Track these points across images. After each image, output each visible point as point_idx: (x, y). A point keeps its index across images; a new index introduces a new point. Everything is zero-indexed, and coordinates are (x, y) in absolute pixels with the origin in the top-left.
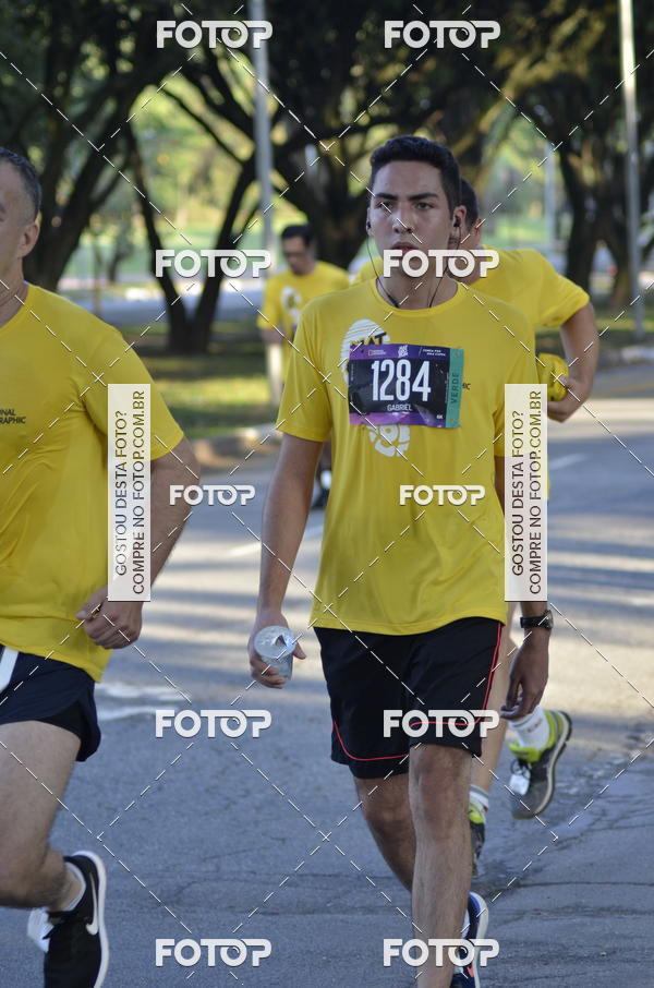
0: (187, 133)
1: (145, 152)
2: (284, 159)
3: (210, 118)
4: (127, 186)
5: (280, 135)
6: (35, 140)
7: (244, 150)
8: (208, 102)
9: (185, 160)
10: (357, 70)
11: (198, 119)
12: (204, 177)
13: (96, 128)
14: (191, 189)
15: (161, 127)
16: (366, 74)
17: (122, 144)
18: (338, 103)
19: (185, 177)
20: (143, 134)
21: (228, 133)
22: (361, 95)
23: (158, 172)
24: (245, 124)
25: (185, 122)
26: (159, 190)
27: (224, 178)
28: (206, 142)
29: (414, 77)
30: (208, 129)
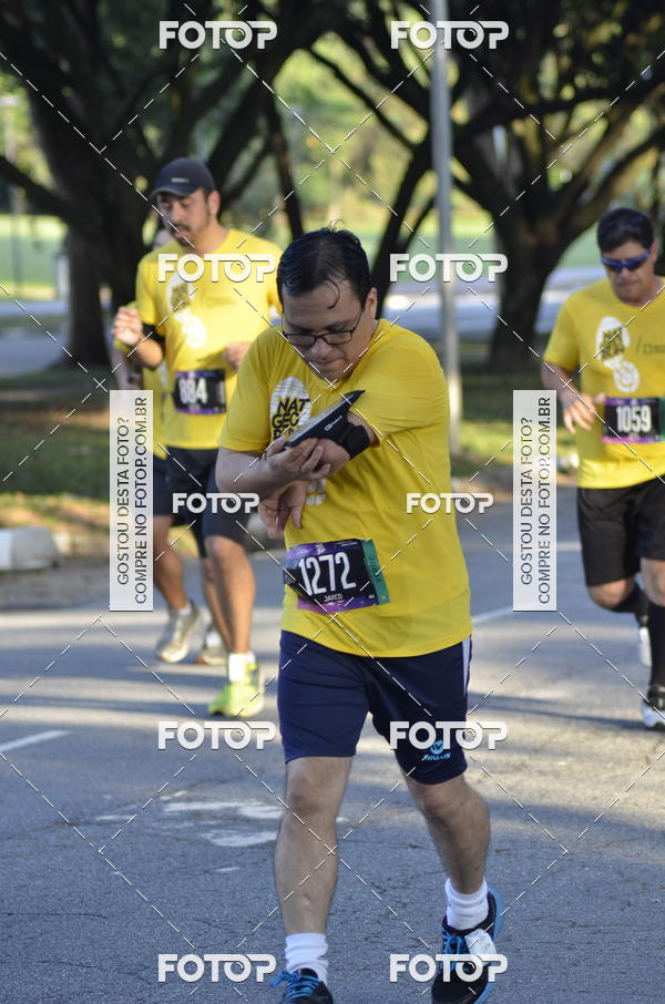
0: (343, 109)
1: (291, 133)
2: (467, 143)
3: (371, 89)
4: (268, 175)
5: (461, 113)
6: (150, 116)
7: (416, 132)
8: (371, 69)
9: (338, 142)
10: (561, 31)
11: (357, 91)
12: (363, 164)
13: (230, 103)
14: (347, 181)
15: (310, 102)
16: (572, 34)
17: (262, 123)
18: (536, 71)
19: (339, 166)
20: (287, 108)
21: (397, 111)
22: (566, 61)
23: (307, 159)
24: (419, 99)
25: (341, 95)
26: (302, 176)
27: (390, 166)
28: (368, 119)
29: (632, 39)
30: (370, 104)
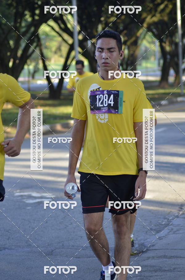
0: (55, 36)
1: (43, 42)
2: (82, 44)
3: (61, 32)
4: (37, 52)
5: (81, 37)
6: (11, 38)
7: (70, 41)
8: (60, 28)
9: (54, 44)
10: (102, 19)
11: (58, 33)
12: (59, 49)
13: (28, 35)
14: (55, 53)
15: (47, 35)
16: (105, 20)
17: (36, 40)
18: (97, 28)
19: (54, 49)
20: (42, 37)
21: (66, 37)
22: (104, 26)
23: (46, 48)
24: (71, 34)
25: (54, 33)
26: (45, 52)
27: (65, 49)
28: (60, 39)
29: (118, 21)
30: (60, 35)
